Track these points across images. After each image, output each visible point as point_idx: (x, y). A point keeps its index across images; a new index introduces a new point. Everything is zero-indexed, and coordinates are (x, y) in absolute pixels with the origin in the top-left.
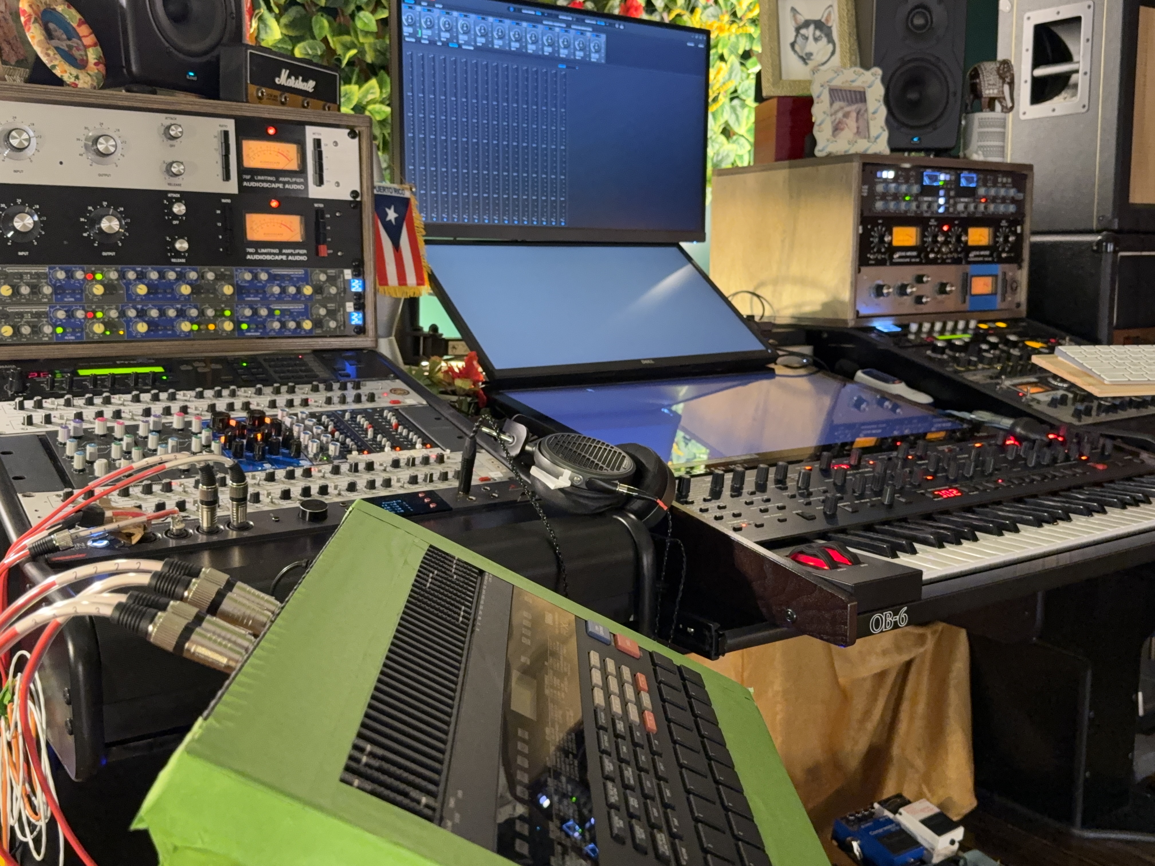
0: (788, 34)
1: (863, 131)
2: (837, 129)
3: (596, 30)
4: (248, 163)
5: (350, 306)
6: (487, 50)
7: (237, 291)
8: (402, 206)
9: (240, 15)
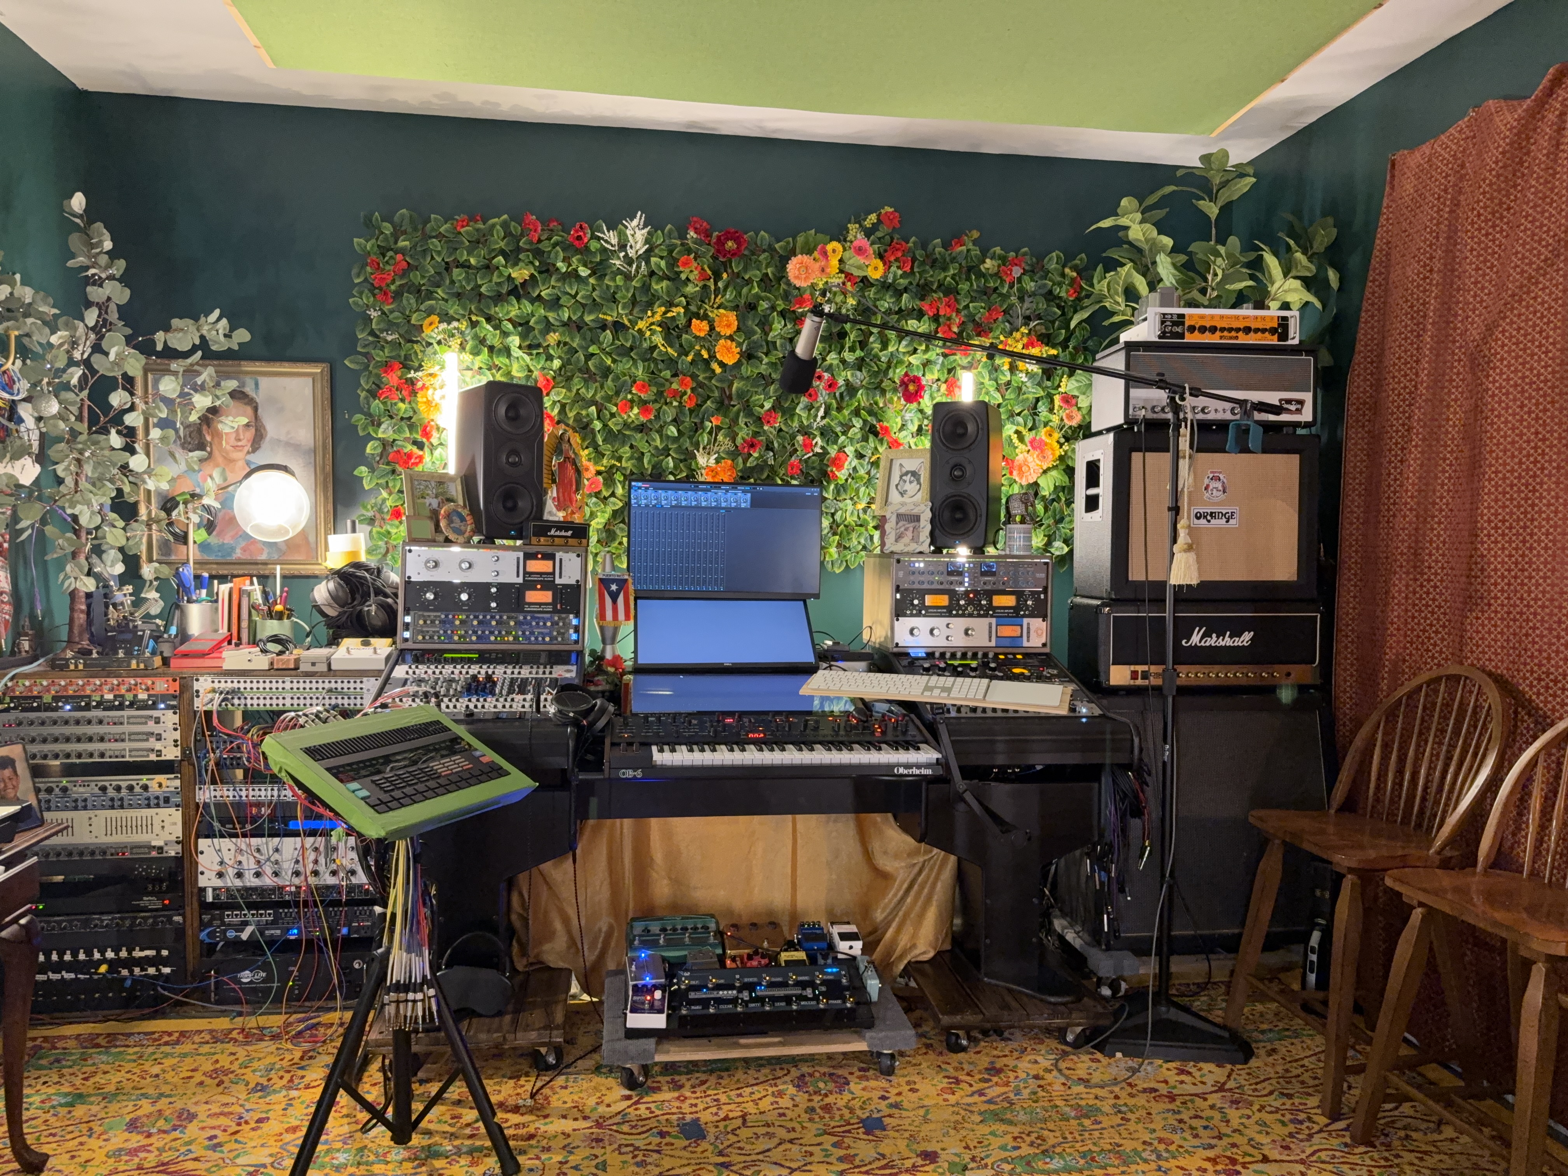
0: (895, 479)
1: (915, 538)
2: (899, 537)
3: (744, 492)
4: (529, 569)
5: (571, 631)
6: (678, 507)
7: (518, 623)
8: (622, 583)
9: (541, 505)
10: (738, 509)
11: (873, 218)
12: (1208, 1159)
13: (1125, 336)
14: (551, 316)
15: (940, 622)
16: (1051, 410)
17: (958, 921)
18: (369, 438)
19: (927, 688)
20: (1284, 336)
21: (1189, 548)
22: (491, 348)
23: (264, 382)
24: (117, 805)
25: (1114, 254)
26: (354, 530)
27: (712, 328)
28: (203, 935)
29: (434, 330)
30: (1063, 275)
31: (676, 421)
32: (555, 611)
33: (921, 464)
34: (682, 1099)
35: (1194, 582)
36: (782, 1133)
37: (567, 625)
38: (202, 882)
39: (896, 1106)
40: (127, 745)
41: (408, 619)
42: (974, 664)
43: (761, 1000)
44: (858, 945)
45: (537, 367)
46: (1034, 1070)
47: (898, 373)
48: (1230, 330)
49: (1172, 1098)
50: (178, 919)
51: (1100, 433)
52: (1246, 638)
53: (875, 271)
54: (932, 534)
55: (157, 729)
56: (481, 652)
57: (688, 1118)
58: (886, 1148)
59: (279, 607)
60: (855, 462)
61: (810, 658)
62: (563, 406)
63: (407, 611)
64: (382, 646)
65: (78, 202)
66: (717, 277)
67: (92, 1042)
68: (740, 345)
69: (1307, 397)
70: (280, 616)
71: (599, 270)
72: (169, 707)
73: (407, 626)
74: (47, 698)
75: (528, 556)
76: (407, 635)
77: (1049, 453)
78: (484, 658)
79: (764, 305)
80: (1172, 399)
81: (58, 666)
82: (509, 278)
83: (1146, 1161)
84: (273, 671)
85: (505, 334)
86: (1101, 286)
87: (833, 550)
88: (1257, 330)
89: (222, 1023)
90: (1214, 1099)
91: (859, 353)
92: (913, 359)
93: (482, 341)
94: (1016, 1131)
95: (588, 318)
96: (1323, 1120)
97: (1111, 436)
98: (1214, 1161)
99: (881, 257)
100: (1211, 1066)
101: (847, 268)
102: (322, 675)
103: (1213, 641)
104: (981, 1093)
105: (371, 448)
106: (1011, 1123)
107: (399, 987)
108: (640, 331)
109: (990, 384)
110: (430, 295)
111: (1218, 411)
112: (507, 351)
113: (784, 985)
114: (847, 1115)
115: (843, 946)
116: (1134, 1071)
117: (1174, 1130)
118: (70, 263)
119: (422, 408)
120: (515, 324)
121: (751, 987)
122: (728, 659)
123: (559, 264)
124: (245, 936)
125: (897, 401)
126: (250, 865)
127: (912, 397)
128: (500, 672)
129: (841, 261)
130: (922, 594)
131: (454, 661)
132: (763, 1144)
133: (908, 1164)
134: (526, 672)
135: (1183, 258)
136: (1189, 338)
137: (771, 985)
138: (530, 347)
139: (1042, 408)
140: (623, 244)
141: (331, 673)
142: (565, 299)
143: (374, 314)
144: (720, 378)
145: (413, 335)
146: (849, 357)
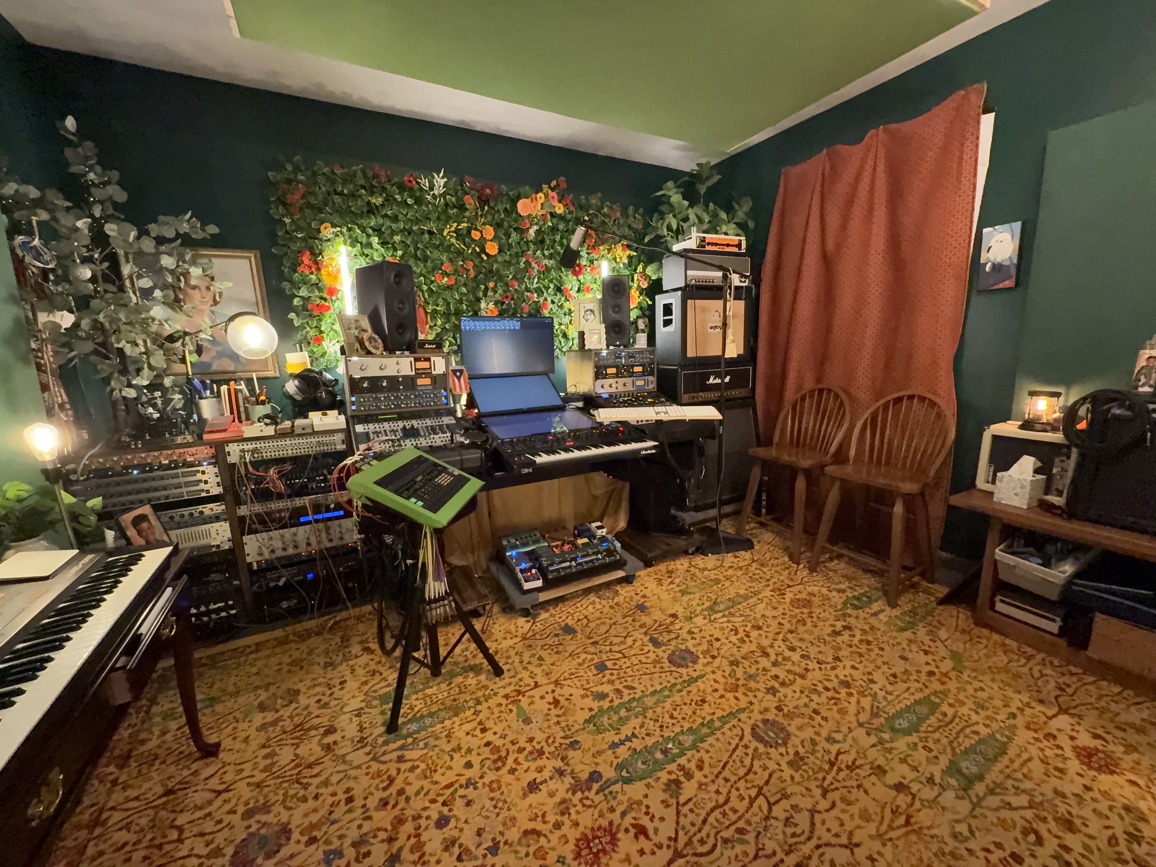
0: (582, 313)
1: (599, 342)
2: (592, 341)
4: (417, 367)
5: (443, 399)
6: (486, 330)
7: (416, 396)
8: (461, 371)
9: (416, 332)
10: (514, 330)
11: (554, 182)
12: (771, 591)
13: (676, 248)
14: (394, 226)
15: (612, 381)
16: (632, 281)
18: (294, 296)
20: (740, 249)
22: (361, 244)
23: (215, 261)
24: (183, 526)
25: (663, 208)
26: (301, 350)
27: (482, 235)
28: (255, 588)
29: (327, 231)
30: (635, 217)
31: (465, 285)
32: (434, 389)
33: (594, 306)
34: (552, 616)
36: (608, 621)
37: (441, 396)
38: (249, 559)
39: (644, 596)
40: (184, 490)
41: (353, 399)
43: (581, 564)
44: (604, 530)
45: (388, 255)
46: (684, 568)
48: (721, 245)
49: (741, 569)
50: (236, 582)
51: (671, 291)
52: (728, 379)
53: (560, 209)
54: (607, 339)
55: (204, 478)
56: (399, 414)
57: (563, 624)
58: (654, 617)
59: (263, 398)
60: (551, 306)
61: (559, 403)
63: (352, 395)
65: (70, 123)
66: (482, 208)
68: (496, 245)
69: (748, 275)
70: (263, 403)
71: (419, 201)
72: (210, 464)
74: (118, 469)
75: (417, 360)
76: (354, 407)
79: (506, 224)
80: (726, 275)
81: (123, 447)
82: (369, 203)
83: (751, 597)
84: (279, 435)
85: (368, 236)
89: (279, 633)
90: (754, 565)
93: (356, 240)
94: (697, 596)
95: (415, 228)
96: (794, 565)
97: (678, 292)
98: (773, 591)
99: (562, 202)
101: (545, 207)
102: (309, 434)
103: (717, 381)
104: (673, 583)
105: (296, 302)
106: (692, 593)
107: (435, 600)
108: (444, 236)
110: (320, 210)
112: (369, 245)
113: (587, 555)
114: (628, 606)
115: (599, 532)
117: (751, 582)
118: (69, 170)
119: (325, 278)
120: (374, 230)
121: (575, 559)
122: (524, 406)
123: (397, 197)
124: (281, 583)
126: (278, 545)
127: (576, 273)
128: (416, 424)
129: (544, 203)
130: (606, 368)
131: (386, 420)
133: (668, 621)
134: (430, 422)
136: (708, 248)
137: (584, 556)
138: (385, 243)
140: (432, 188)
141: (314, 433)
142: (400, 217)
143: (287, 220)
144: (487, 262)
145: (314, 235)
146: (546, 253)
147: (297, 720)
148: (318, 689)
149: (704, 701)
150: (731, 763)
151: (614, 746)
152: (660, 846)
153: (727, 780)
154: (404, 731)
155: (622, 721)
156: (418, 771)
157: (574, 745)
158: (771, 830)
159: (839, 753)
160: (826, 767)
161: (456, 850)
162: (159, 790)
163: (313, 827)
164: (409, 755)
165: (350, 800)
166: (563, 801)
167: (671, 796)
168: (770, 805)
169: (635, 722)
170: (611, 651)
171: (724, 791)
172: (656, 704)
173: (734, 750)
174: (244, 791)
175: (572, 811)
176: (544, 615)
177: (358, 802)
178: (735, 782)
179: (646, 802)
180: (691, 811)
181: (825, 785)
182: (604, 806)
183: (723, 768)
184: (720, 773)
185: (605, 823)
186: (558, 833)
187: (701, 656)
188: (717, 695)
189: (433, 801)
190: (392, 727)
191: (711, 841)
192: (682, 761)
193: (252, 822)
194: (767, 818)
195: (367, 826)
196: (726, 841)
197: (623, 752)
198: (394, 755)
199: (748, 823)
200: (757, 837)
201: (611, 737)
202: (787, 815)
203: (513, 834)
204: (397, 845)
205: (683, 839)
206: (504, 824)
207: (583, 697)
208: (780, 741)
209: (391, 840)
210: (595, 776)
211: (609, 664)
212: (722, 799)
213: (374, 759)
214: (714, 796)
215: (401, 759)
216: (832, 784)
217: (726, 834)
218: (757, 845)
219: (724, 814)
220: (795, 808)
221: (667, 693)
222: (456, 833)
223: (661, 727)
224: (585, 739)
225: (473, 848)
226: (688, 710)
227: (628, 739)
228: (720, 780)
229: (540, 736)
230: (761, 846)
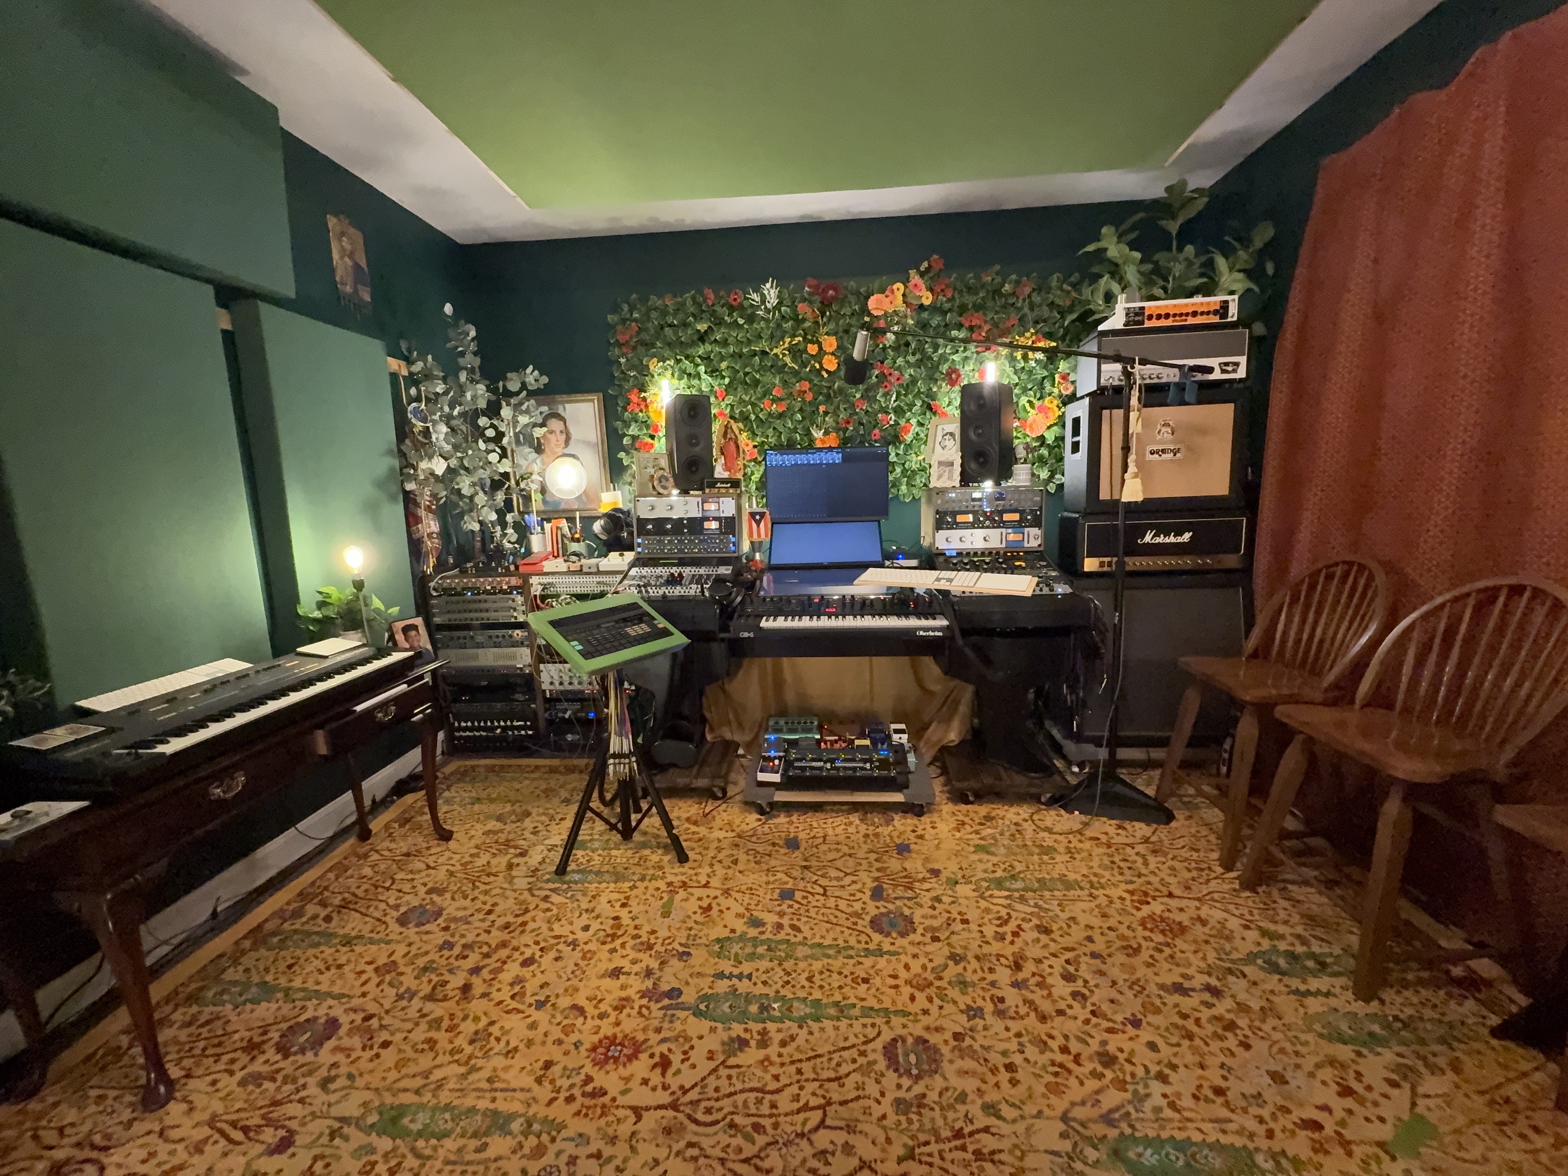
0: (939, 438)
1: (950, 478)
2: (940, 477)
3: (837, 452)
4: (704, 509)
5: (732, 545)
6: (796, 464)
7: (701, 541)
8: (762, 515)
9: (712, 469)
10: (834, 464)
11: (925, 264)
12: (1128, 891)
13: (1100, 328)
14: (723, 351)
15: (967, 532)
16: (1053, 385)
17: (976, 721)
18: (625, 435)
19: (938, 579)
20: (1225, 315)
21: (1136, 476)
22: (689, 375)
23: (567, 406)
24: (497, 645)
26: (614, 490)
27: (820, 348)
28: (547, 715)
29: (655, 366)
30: (1062, 289)
31: (801, 410)
32: (722, 533)
33: (955, 427)
34: (791, 823)
35: (1140, 499)
36: (845, 849)
37: (729, 542)
38: (544, 687)
39: (921, 837)
40: (500, 614)
41: (639, 541)
42: (988, 560)
43: (837, 769)
44: (905, 737)
45: (715, 383)
46: (1016, 819)
47: (944, 368)
48: (1181, 315)
49: (1109, 846)
50: (533, 706)
51: (1082, 397)
52: (1187, 536)
53: (927, 299)
54: (962, 474)
55: (513, 605)
56: (680, 559)
57: (792, 835)
58: (908, 865)
59: (577, 536)
60: (918, 429)
61: (878, 558)
62: (732, 406)
63: (639, 536)
64: (630, 556)
65: (448, 309)
66: (823, 314)
67: (491, 769)
68: (837, 357)
69: (1243, 360)
70: (578, 540)
71: (751, 319)
72: (518, 593)
73: (639, 545)
74: (459, 589)
75: (704, 501)
76: (639, 550)
77: (1050, 414)
78: (682, 563)
80: (1125, 368)
81: (464, 572)
82: (697, 330)
83: (1082, 888)
84: (570, 573)
85: (697, 365)
86: (1086, 292)
87: (904, 488)
88: (1202, 313)
89: (555, 762)
90: (1141, 848)
91: (918, 356)
92: (955, 357)
93: (684, 372)
94: (995, 860)
96: (1219, 870)
97: (1087, 400)
98: (1132, 893)
99: (931, 290)
100: (1142, 825)
101: (909, 300)
102: (593, 573)
103: (1161, 539)
104: (977, 832)
105: (626, 440)
106: (993, 854)
107: (614, 756)
108: (776, 355)
109: (1009, 370)
110: (653, 345)
111: (1170, 376)
112: (698, 376)
113: (853, 760)
114: (888, 840)
115: (895, 737)
116: (1086, 824)
117: (1106, 868)
118: (449, 345)
119: (651, 414)
120: (702, 359)
121: (832, 761)
122: (825, 559)
123: (726, 318)
124: (567, 716)
125: (945, 387)
126: (566, 679)
127: (953, 383)
128: (687, 571)
129: (904, 295)
130: (954, 514)
131: (664, 565)
132: (831, 856)
133: (920, 876)
134: (702, 571)
135: (1149, 267)
136: (1147, 324)
137: (845, 760)
138: (713, 371)
139: (1047, 385)
140: (763, 300)
141: (599, 573)
142: (731, 340)
143: (622, 360)
144: (827, 380)
145: (644, 371)
146: (911, 359)
147: (511, 836)
148: (543, 818)
149: (865, 981)
150: (825, 1059)
151: (721, 975)
152: (665, 1088)
153: (799, 1072)
154: (567, 878)
155: (752, 957)
156: (549, 914)
157: (684, 956)
158: (792, 1149)
159: (986, 1130)
160: (946, 1133)
161: (517, 989)
162: (405, 850)
163: (455, 920)
164: (555, 899)
165: (489, 912)
166: (627, 999)
167: (724, 1052)
168: (822, 1125)
169: (764, 964)
170: (815, 882)
171: (784, 1080)
172: (806, 958)
173: (844, 1049)
174: (441, 874)
175: (625, 1012)
176: (782, 819)
177: (492, 917)
178: (807, 1080)
179: (695, 1042)
180: (729, 1077)
181: (917, 1151)
182: (656, 1023)
183: (809, 1059)
184: (800, 1061)
185: (640, 1037)
186: (598, 1022)
187: (920, 930)
188: (893, 982)
189: (537, 943)
190: (561, 870)
191: (718, 1116)
192: (771, 1026)
193: (428, 897)
194: (802, 1135)
195: (484, 937)
196: (732, 1125)
197: (722, 986)
198: (544, 893)
199: (776, 1126)
200: (769, 1144)
201: (727, 966)
202: (831, 1148)
203: (565, 1002)
204: (487, 961)
205: (693, 1095)
206: (566, 990)
207: (738, 915)
208: (915, 1072)
209: (487, 956)
210: (674, 993)
211: (798, 895)
212: (773, 1086)
213: (530, 890)
214: (768, 1077)
215: (546, 898)
216: (930, 1155)
217: (738, 1120)
218: (760, 1151)
219: (759, 1101)
220: (848, 1149)
221: (831, 952)
222: (528, 976)
223: (788, 982)
224: (699, 956)
225: (528, 994)
226: (836, 980)
227: (740, 977)
228: (792, 1069)
229: (663, 933)
230: (763, 1155)
